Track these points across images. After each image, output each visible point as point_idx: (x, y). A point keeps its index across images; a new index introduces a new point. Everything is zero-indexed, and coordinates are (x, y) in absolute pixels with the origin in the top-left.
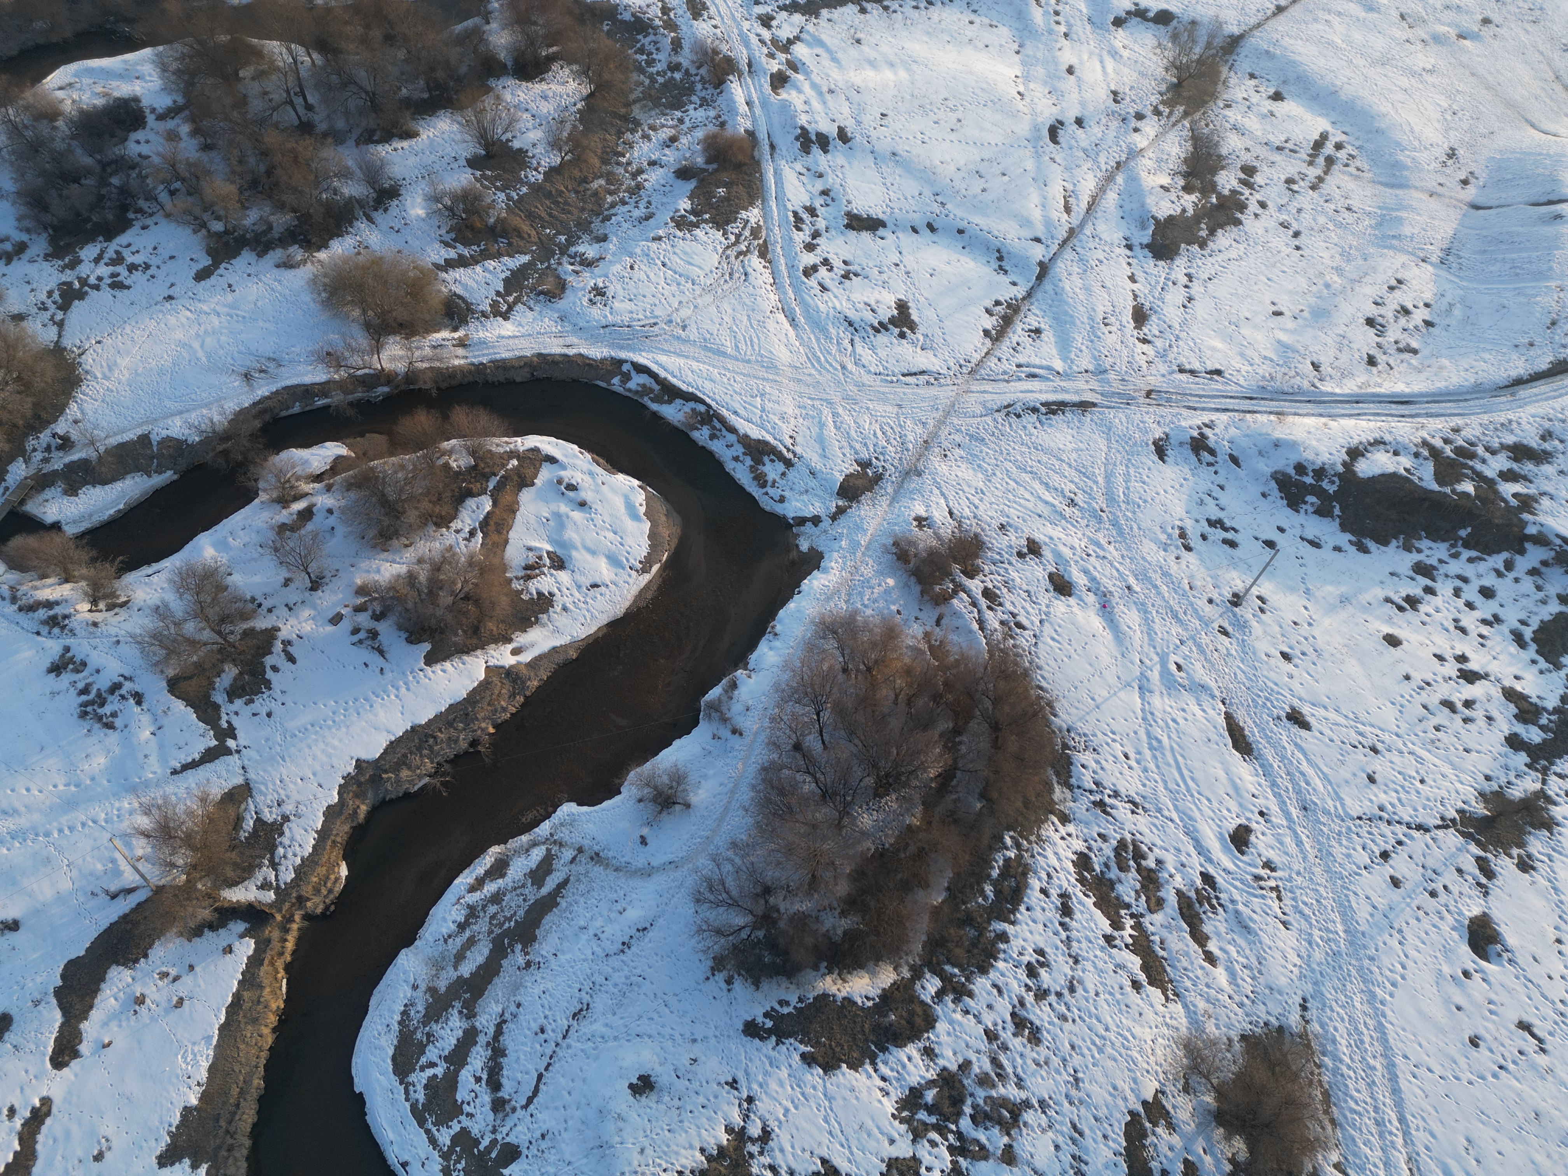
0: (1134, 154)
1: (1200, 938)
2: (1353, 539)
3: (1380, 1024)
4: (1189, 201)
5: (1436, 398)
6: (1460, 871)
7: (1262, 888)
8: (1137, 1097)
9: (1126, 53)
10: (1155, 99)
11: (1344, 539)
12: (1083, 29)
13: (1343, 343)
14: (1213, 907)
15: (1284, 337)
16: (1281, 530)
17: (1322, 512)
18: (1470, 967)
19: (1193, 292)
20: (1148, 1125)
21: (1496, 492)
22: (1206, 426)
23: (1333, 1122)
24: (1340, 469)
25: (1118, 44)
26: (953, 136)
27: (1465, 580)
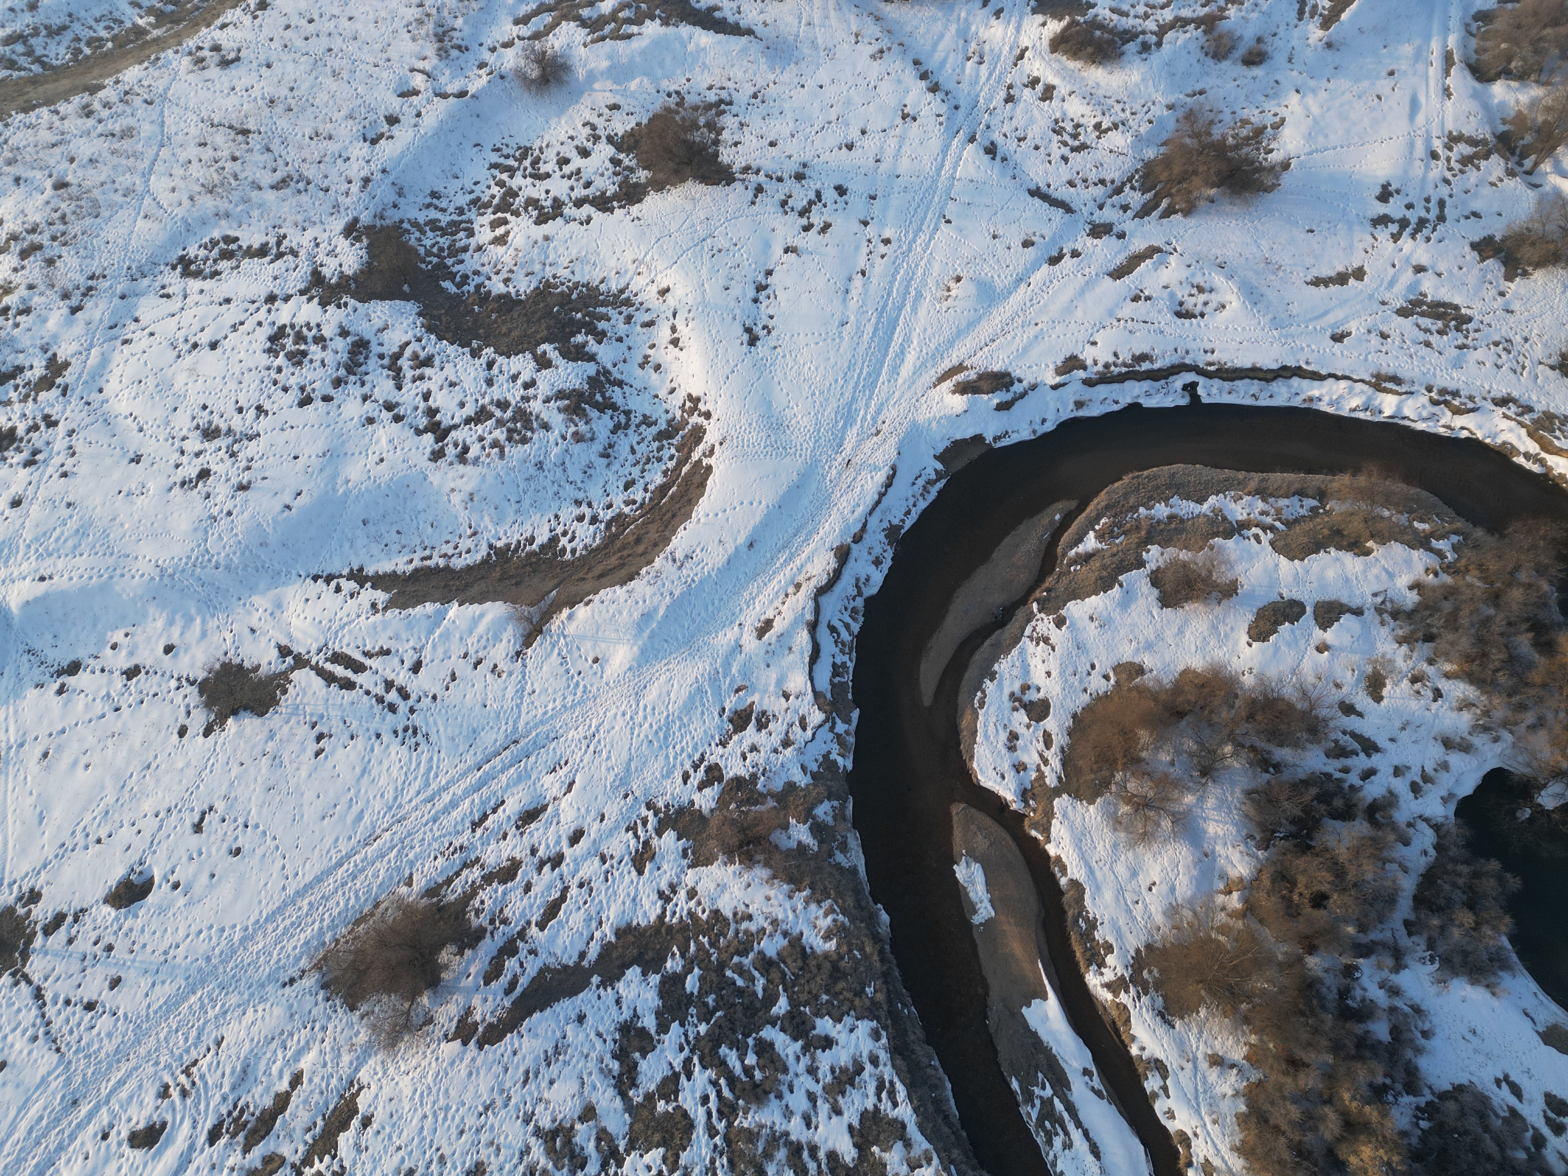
1: (282, 1102)
3: (267, 920)
6: (70, 941)
7: (194, 1083)
8: (464, 1053)
14: (242, 1111)
18: (166, 887)
20: (480, 1029)
23: (377, 905)
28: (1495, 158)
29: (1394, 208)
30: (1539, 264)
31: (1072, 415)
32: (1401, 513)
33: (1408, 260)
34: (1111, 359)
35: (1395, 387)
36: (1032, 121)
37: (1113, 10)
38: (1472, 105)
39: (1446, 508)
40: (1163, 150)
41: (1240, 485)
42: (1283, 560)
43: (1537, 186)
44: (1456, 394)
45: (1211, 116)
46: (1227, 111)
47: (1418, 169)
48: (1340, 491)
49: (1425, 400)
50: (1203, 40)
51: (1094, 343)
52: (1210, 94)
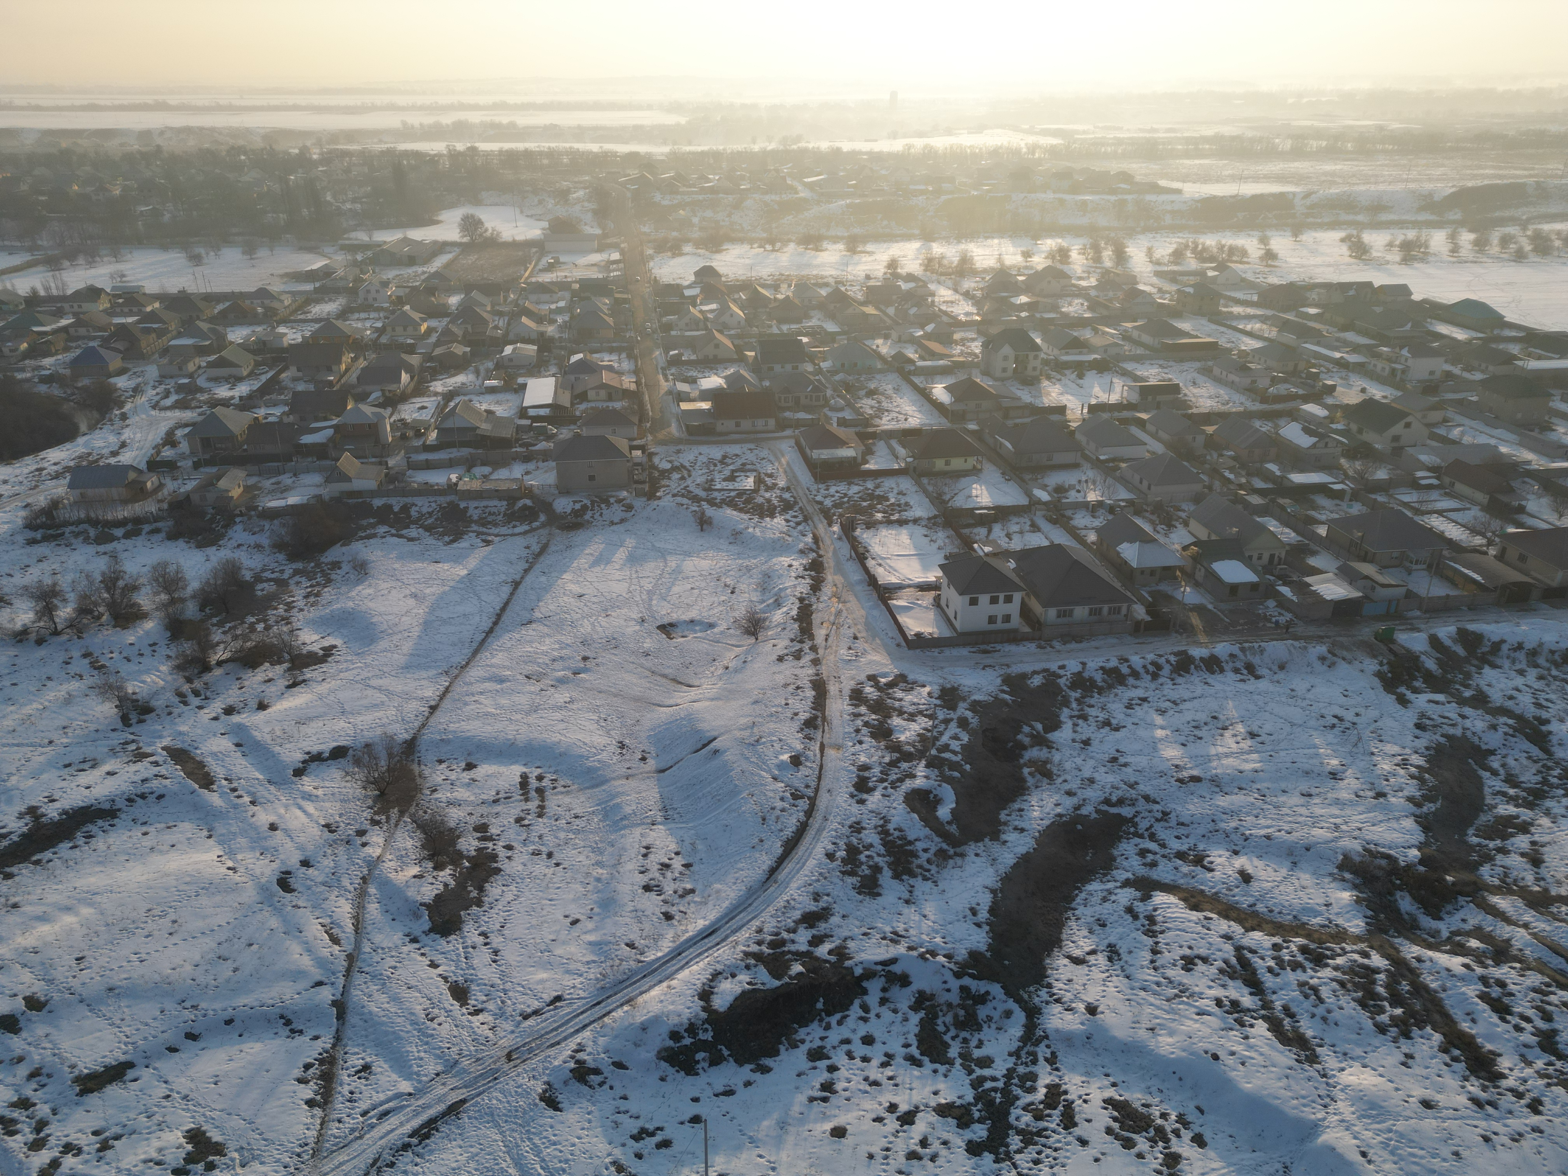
0: (373, 864)
2: (752, 1066)
4: (446, 875)
5: (730, 915)
9: (320, 792)
10: (367, 814)
11: (746, 1072)
12: (267, 792)
13: (639, 915)
15: (591, 938)
16: (696, 1100)
17: (716, 1061)
19: (494, 945)
21: (817, 959)
22: (576, 1051)
24: (704, 1015)
25: (308, 789)
26: (175, 939)
27: (847, 1041)
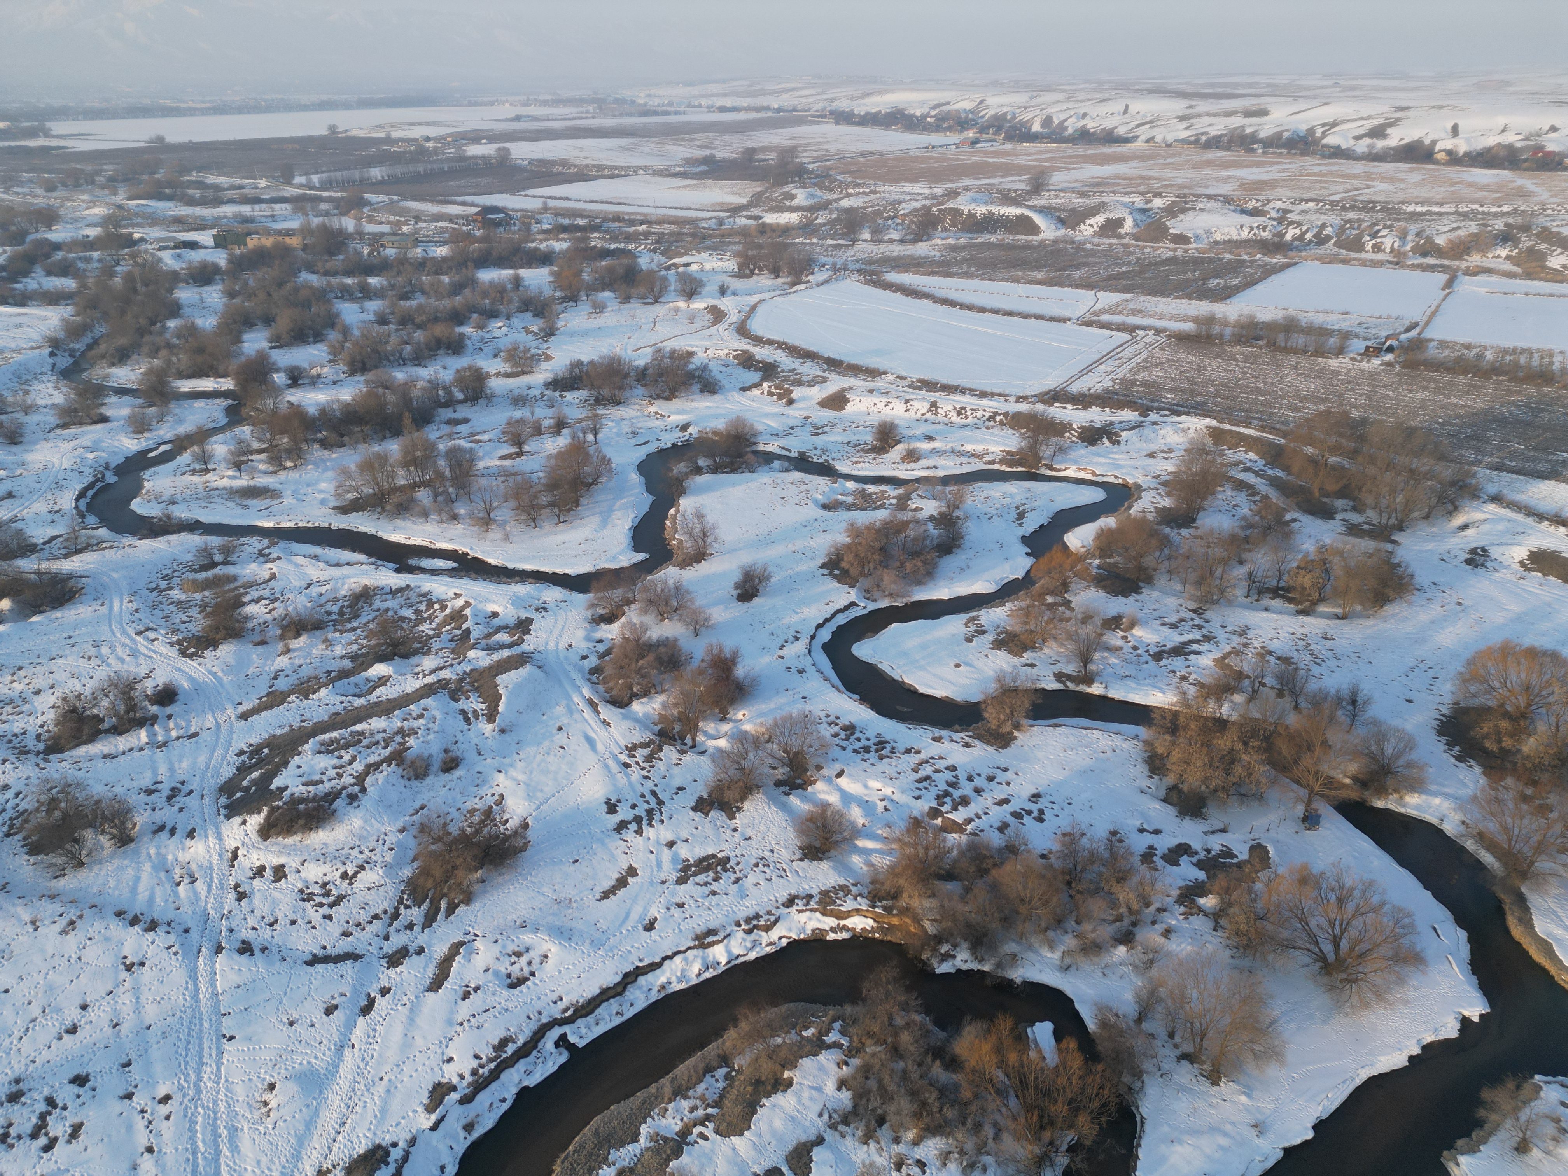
28: (666, 748)
29: (624, 813)
30: (743, 799)
31: (468, 1143)
32: (788, 1032)
33: (658, 843)
34: (475, 1064)
35: (715, 938)
36: (275, 903)
37: (306, 784)
38: (627, 724)
39: (815, 1007)
40: (416, 865)
41: (658, 1098)
42: (735, 1140)
43: (705, 752)
44: (757, 916)
45: (441, 821)
46: (453, 810)
47: (622, 780)
48: (735, 1046)
49: (740, 935)
50: (400, 771)
51: (450, 1060)
52: (431, 805)
